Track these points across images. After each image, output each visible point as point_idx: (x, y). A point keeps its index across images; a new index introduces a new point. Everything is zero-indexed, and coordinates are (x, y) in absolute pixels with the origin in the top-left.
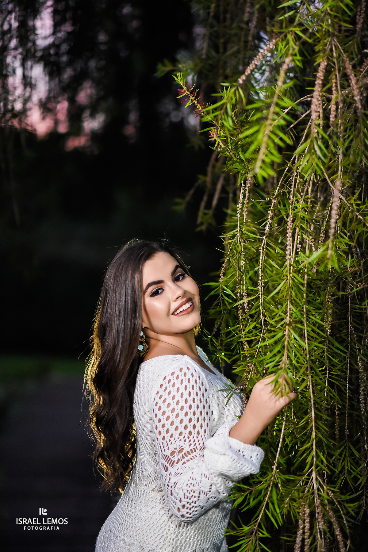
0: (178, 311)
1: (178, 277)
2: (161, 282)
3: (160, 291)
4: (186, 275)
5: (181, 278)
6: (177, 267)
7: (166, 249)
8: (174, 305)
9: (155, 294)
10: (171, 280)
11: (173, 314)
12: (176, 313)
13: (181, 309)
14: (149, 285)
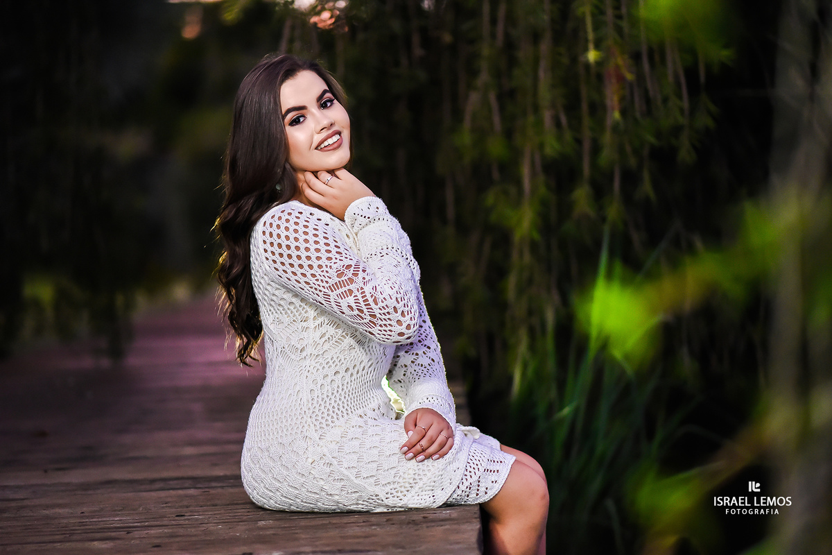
0: (322, 146)
1: (325, 103)
2: (303, 108)
3: (302, 119)
4: (335, 101)
5: (329, 104)
6: (325, 92)
7: (314, 67)
8: (317, 138)
9: (295, 122)
10: (316, 107)
11: (316, 148)
12: (319, 148)
13: (326, 143)
14: (289, 111)
